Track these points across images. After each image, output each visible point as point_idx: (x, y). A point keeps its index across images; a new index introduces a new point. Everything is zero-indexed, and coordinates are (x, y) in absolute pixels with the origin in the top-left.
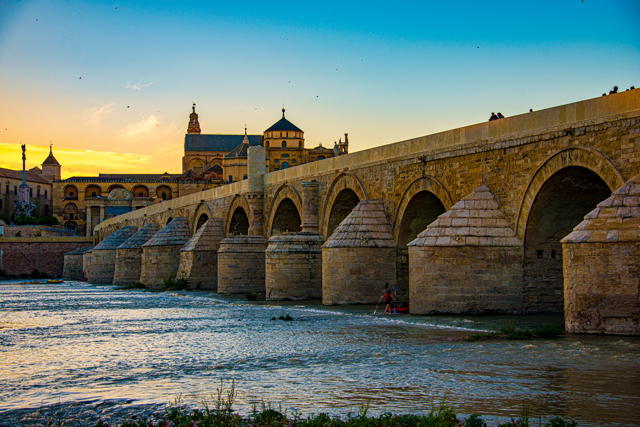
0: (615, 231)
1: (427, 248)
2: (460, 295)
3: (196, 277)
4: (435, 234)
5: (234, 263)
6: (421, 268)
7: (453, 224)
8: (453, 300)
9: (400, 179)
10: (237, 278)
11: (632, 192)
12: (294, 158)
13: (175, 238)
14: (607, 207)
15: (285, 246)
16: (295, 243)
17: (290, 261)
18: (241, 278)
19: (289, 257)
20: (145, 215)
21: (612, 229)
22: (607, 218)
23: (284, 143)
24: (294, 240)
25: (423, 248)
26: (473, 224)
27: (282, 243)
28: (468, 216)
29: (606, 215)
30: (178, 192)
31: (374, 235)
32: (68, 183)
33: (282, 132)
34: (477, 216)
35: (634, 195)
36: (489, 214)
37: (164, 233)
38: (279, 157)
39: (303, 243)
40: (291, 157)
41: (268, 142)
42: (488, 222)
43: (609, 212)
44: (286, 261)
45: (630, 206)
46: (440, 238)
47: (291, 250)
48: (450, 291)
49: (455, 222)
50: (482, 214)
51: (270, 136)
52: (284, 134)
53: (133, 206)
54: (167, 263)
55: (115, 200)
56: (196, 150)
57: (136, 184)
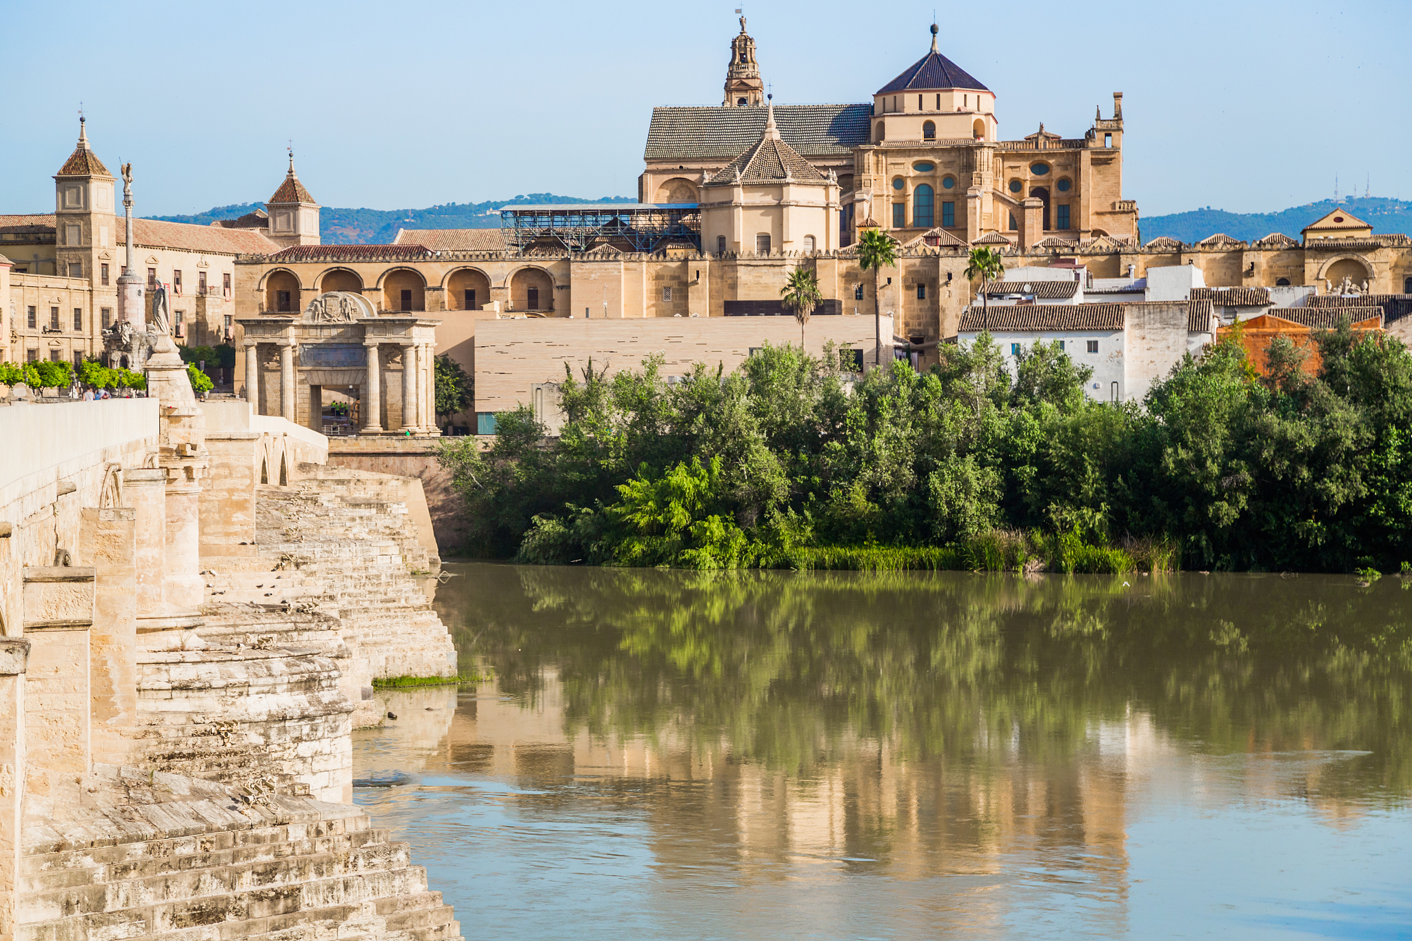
12: (949, 171)
23: (929, 130)
30: (569, 287)
32: (273, 266)
33: (924, 95)
38: (903, 172)
40: (939, 171)
41: (881, 127)
51: (890, 106)
52: (929, 98)
53: (367, 342)
55: (322, 327)
56: (676, 154)
57: (455, 265)
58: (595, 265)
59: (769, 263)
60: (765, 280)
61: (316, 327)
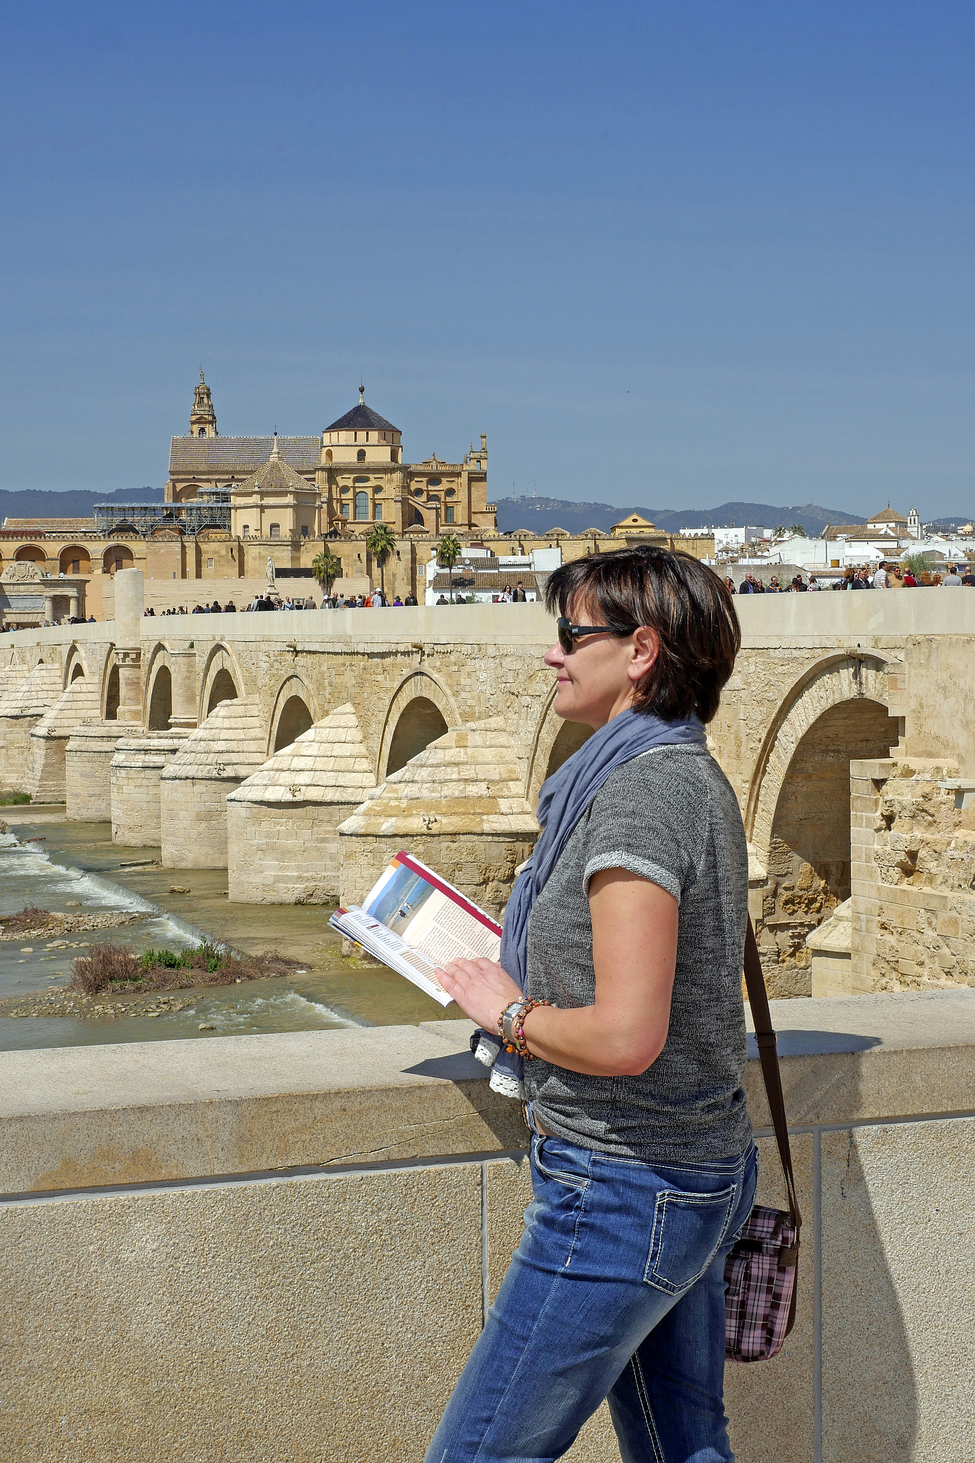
0: (394, 819)
1: (250, 805)
2: (296, 874)
3: (51, 781)
4: (265, 782)
5: (88, 769)
6: (241, 834)
7: (292, 767)
8: (285, 882)
9: (274, 671)
10: (94, 795)
11: (430, 762)
12: (378, 483)
13: (35, 703)
14: (395, 783)
15: (137, 756)
16: (153, 752)
17: (145, 782)
18: (99, 795)
19: (142, 775)
20: (13, 646)
21: (391, 816)
22: (390, 799)
23: (361, 455)
24: (151, 748)
25: (244, 804)
26: (320, 767)
27: (133, 752)
28: (315, 753)
29: (390, 795)
30: (145, 558)
31: (234, 758)
33: (358, 433)
34: (329, 754)
35: (432, 766)
36: (347, 749)
37: (18, 694)
38: (350, 483)
39: (166, 752)
40: (372, 483)
41: (329, 454)
42: (342, 764)
43: (395, 791)
44: (139, 782)
45: (423, 782)
46: (270, 788)
47: (146, 765)
48: (281, 868)
49: (298, 763)
50: (338, 750)
51: (334, 441)
52: (362, 435)
53: (47, 594)
54: (23, 747)
55: (14, 584)
56: (190, 468)
57: (67, 543)
58: (163, 544)
59: (280, 543)
60: (276, 554)
61: (10, 584)
